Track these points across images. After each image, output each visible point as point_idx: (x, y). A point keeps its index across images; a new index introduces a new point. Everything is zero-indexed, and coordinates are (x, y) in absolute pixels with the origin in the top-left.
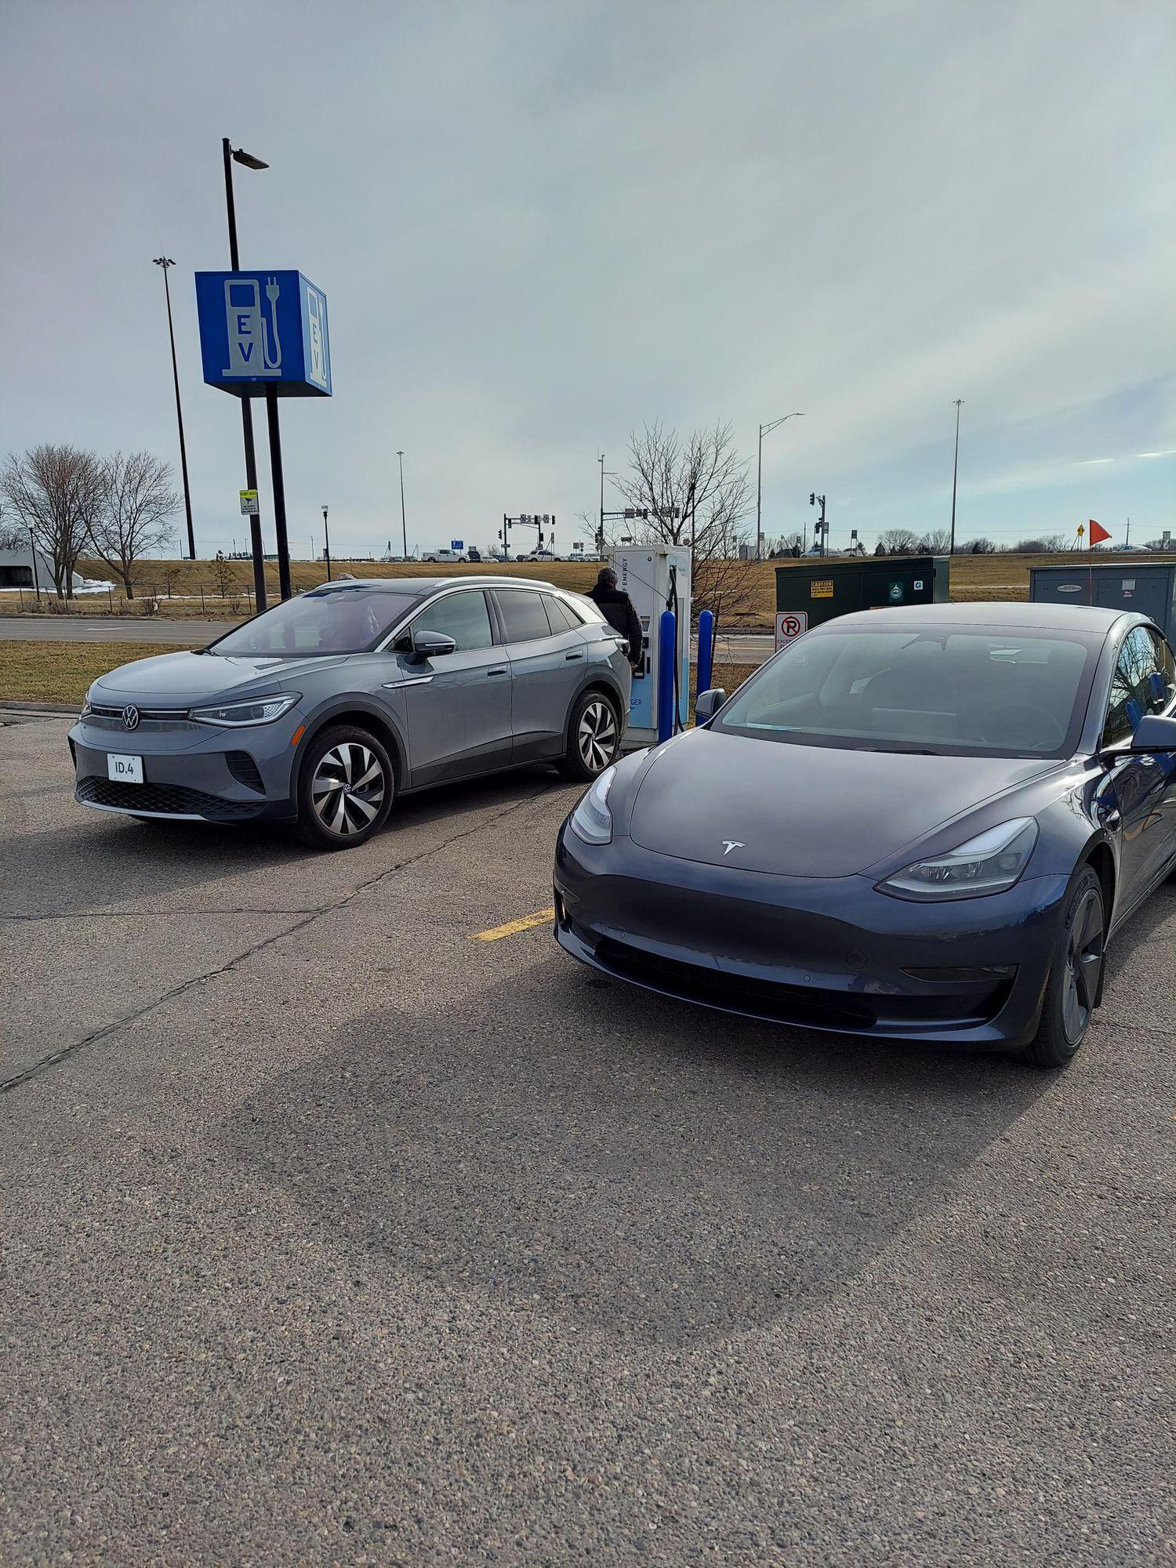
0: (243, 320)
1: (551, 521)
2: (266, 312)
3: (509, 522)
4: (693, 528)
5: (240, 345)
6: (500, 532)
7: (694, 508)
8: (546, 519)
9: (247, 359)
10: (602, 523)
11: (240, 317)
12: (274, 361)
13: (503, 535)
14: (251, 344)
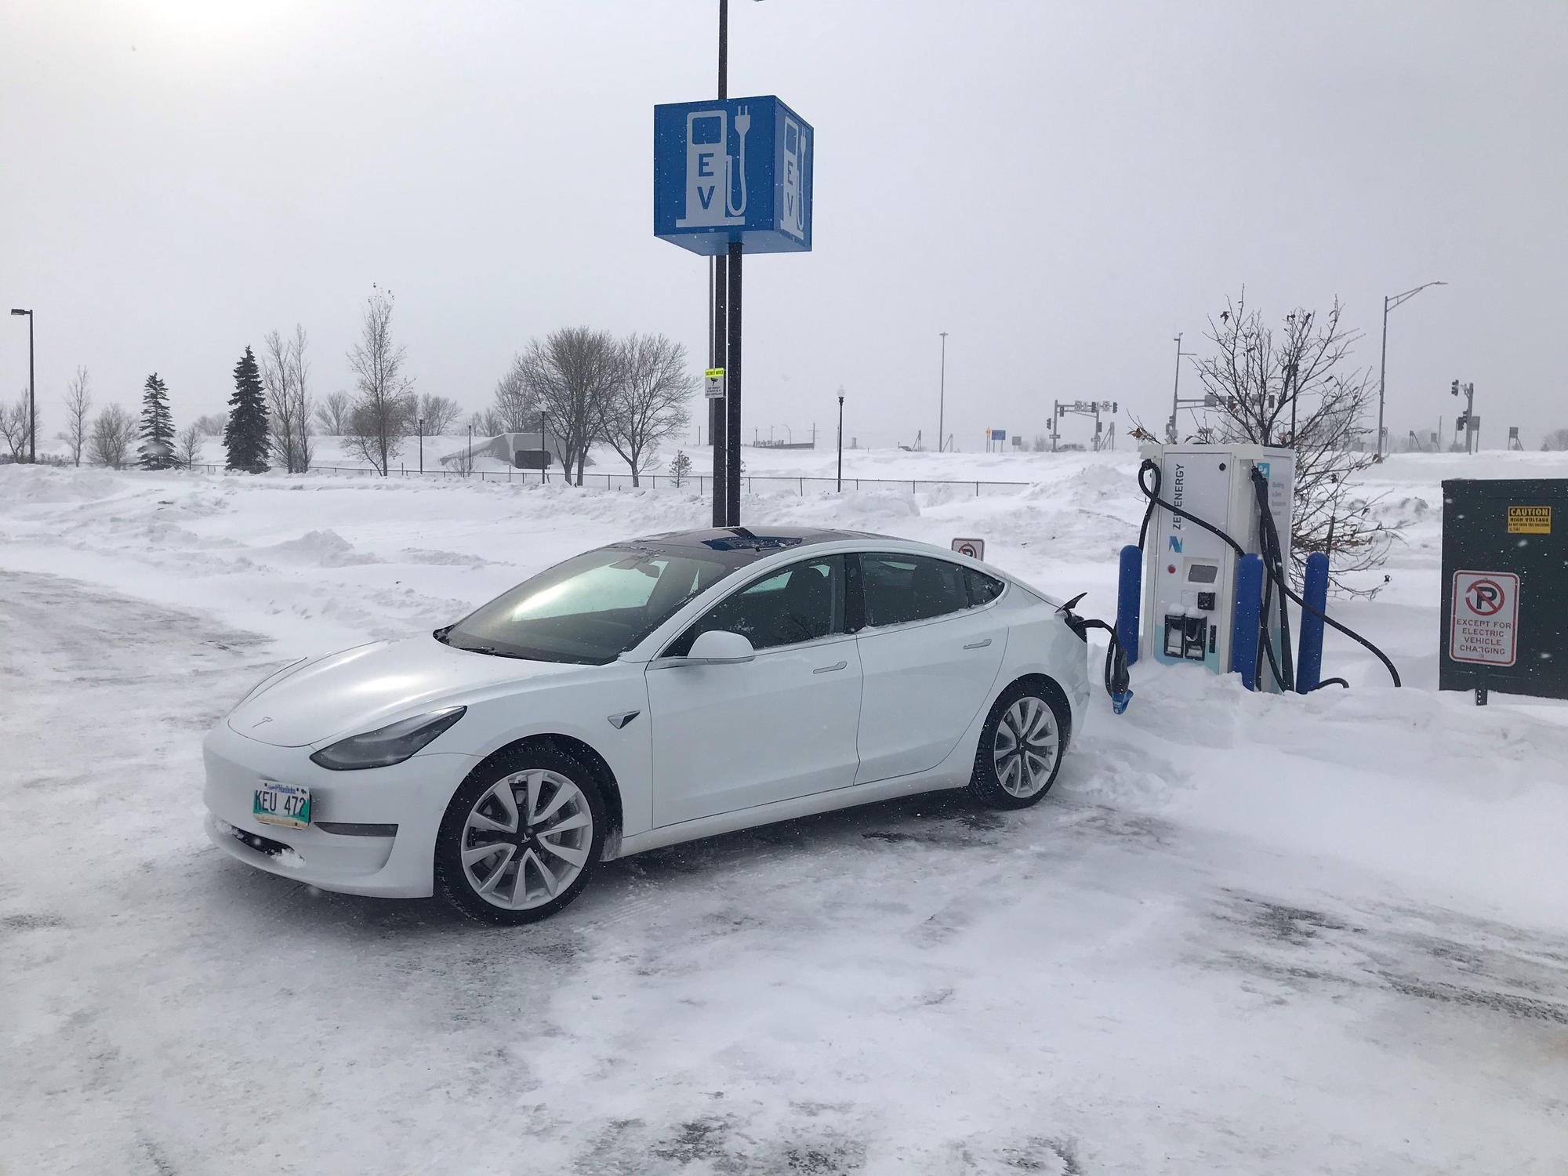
0: (705, 160)
1: (1112, 408)
2: (732, 150)
3: (1061, 410)
4: (1294, 419)
5: (700, 189)
6: (1049, 420)
7: (1295, 392)
8: (1106, 406)
9: (706, 205)
10: (1175, 413)
11: (701, 156)
12: (737, 207)
13: (1052, 425)
14: (712, 188)
